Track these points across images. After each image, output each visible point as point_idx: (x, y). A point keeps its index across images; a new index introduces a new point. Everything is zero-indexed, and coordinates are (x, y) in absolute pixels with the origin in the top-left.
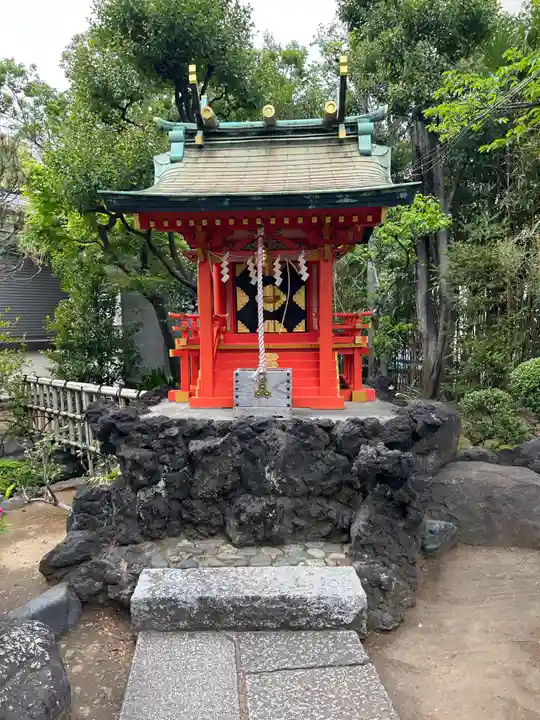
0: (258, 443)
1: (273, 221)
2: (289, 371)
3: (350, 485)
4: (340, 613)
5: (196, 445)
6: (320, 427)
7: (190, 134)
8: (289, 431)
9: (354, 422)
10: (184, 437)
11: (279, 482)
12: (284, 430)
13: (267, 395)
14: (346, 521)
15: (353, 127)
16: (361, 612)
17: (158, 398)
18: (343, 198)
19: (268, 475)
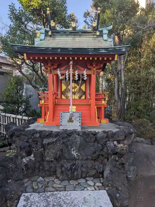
0: (69, 140)
1: (76, 58)
3: (102, 155)
5: (46, 141)
6: (92, 134)
7: (47, 32)
8: (81, 136)
9: (104, 132)
10: (41, 138)
11: (77, 155)
12: (79, 135)
13: (72, 121)
14: (101, 170)
15: (101, 32)
17: (34, 121)
18: (102, 50)
19: (73, 152)
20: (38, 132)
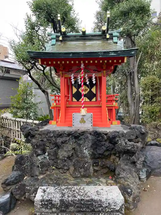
1: (87, 62)
2: (92, 114)
4: (114, 206)
5: (59, 140)
6: (103, 133)
7: (57, 37)
8: (92, 135)
9: (115, 132)
10: (55, 137)
11: (89, 153)
13: (84, 122)
14: (113, 168)
15: (111, 35)
16: (122, 205)
17: (46, 123)
18: (112, 53)
19: (85, 151)
20: (52, 132)
